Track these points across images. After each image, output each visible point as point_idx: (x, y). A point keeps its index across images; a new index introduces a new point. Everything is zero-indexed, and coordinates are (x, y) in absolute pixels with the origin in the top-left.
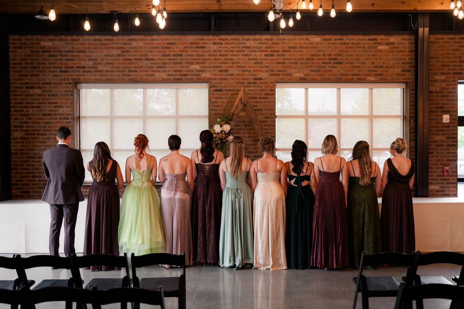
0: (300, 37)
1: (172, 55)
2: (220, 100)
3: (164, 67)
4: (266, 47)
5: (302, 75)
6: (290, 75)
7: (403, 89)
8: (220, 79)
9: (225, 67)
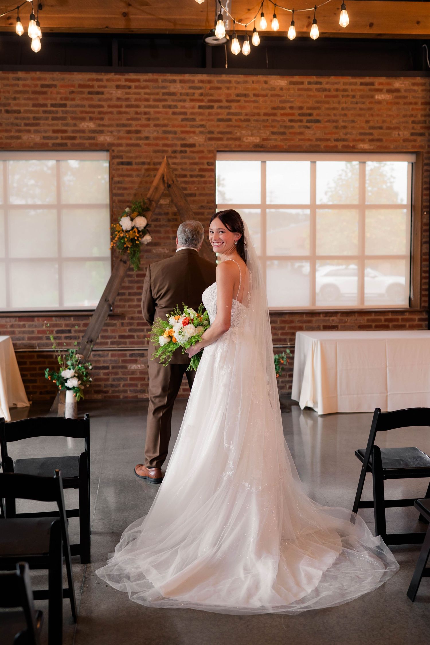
0: (254, 78)
1: (49, 105)
2: (127, 179)
3: (38, 125)
4: (201, 95)
5: (257, 140)
6: (239, 139)
7: (412, 164)
8: (128, 145)
9: (136, 125)
